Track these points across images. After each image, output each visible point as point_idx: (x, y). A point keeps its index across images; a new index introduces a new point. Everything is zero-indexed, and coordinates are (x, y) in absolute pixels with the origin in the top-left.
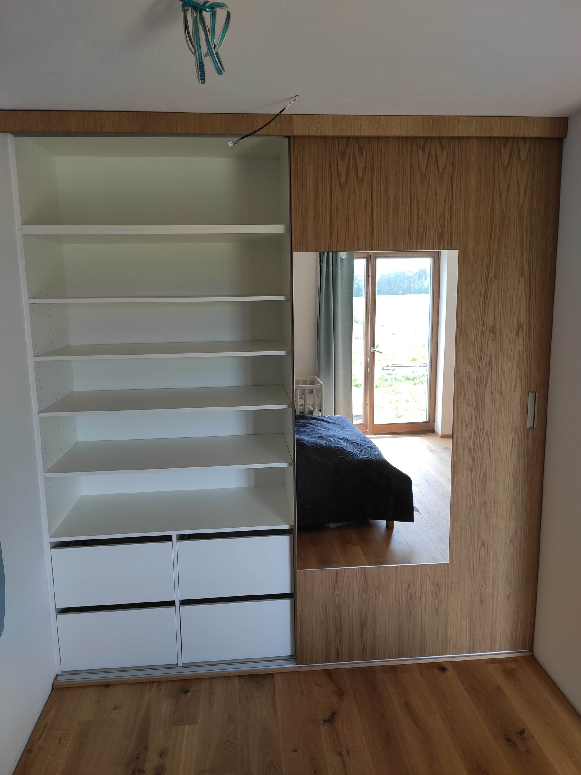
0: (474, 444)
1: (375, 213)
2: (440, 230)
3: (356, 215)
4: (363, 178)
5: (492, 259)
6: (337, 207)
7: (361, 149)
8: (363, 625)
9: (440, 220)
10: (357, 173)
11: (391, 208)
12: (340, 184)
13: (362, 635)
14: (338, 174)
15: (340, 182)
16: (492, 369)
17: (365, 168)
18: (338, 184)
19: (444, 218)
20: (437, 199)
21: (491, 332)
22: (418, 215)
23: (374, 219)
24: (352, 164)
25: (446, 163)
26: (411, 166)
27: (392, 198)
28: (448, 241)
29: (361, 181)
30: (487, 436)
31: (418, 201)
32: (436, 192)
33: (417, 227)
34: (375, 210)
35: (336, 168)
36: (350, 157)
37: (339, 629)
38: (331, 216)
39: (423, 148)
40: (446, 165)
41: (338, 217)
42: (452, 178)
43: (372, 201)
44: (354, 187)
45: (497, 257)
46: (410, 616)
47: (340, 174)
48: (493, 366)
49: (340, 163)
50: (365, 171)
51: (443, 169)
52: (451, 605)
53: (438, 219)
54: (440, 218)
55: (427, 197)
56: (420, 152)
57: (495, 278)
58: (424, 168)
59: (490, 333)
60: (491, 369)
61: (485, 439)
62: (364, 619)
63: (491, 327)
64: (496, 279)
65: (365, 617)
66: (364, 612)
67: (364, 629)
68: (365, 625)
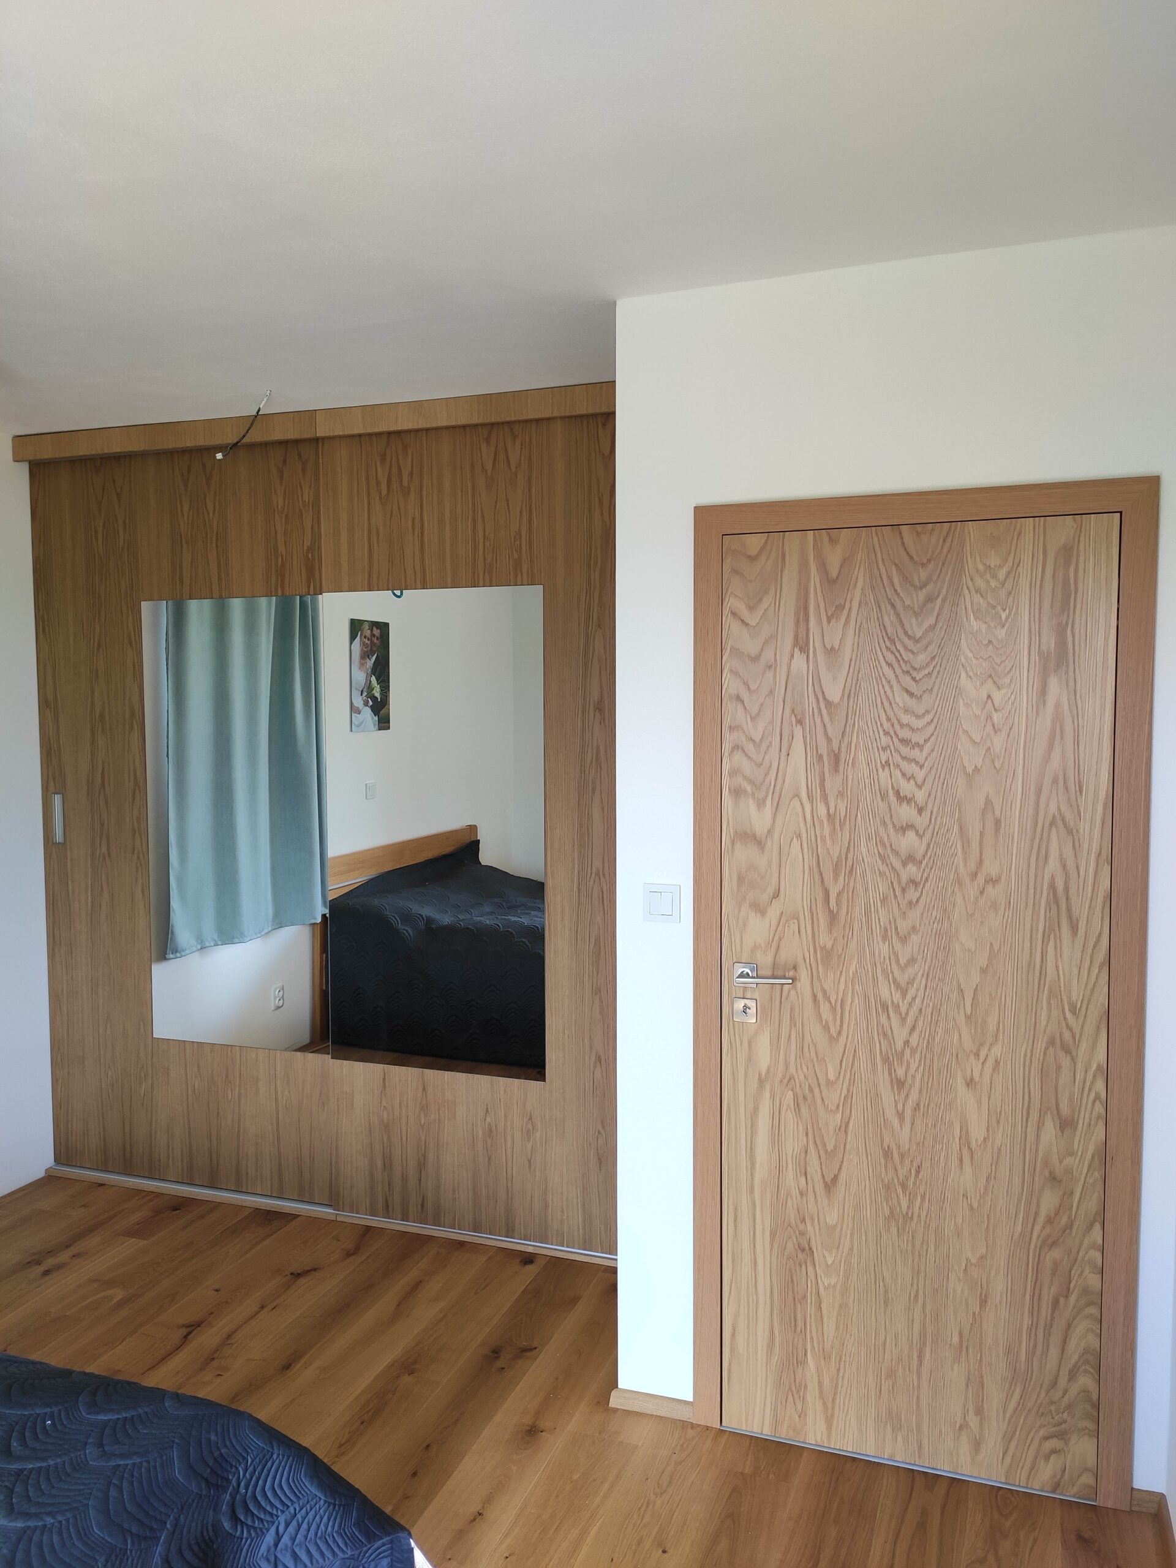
0: (579, 890)
1: (426, 535)
2: (516, 556)
3: (402, 538)
4: (409, 487)
5: (593, 598)
6: (377, 528)
7: (405, 447)
8: (421, 1165)
9: (515, 542)
10: (401, 481)
11: (448, 527)
12: (380, 498)
13: (420, 1180)
14: (378, 483)
15: (381, 494)
16: (601, 769)
17: (411, 474)
18: (378, 498)
19: (520, 539)
20: (509, 512)
21: (597, 711)
22: (484, 535)
23: (425, 543)
24: (395, 469)
25: (520, 458)
26: (472, 466)
27: (447, 514)
28: (528, 572)
29: (406, 492)
30: (597, 880)
31: (483, 516)
32: (507, 500)
33: (484, 553)
34: (426, 531)
35: (374, 475)
36: (391, 460)
37: (388, 1164)
38: (369, 542)
39: (488, 440)
40: (520, 460)
41: (378, 541)
42: (530, 478)
43: (422, 519)
44: (398, 500)
45: (600, 593)
46: (489, 1162)
47: (381, 484)
48: (602, 765)
49: (380, 470)
50: (412, 477)
51: (516, 467)
52: (551, 1158)
53: (513, 540)
54: (514, 538)
55: (495, 509)
56: (484, 446)
57: (599, 626)
58: (489, 468)
60: (599, 770)
61: (594, 882)
62: (423, 1155)
63: (596, 703)
64: (601, 628)
65: (425, 1152)
66: (423, 1143)
67: (423, 1172)
68: (424, 1164)
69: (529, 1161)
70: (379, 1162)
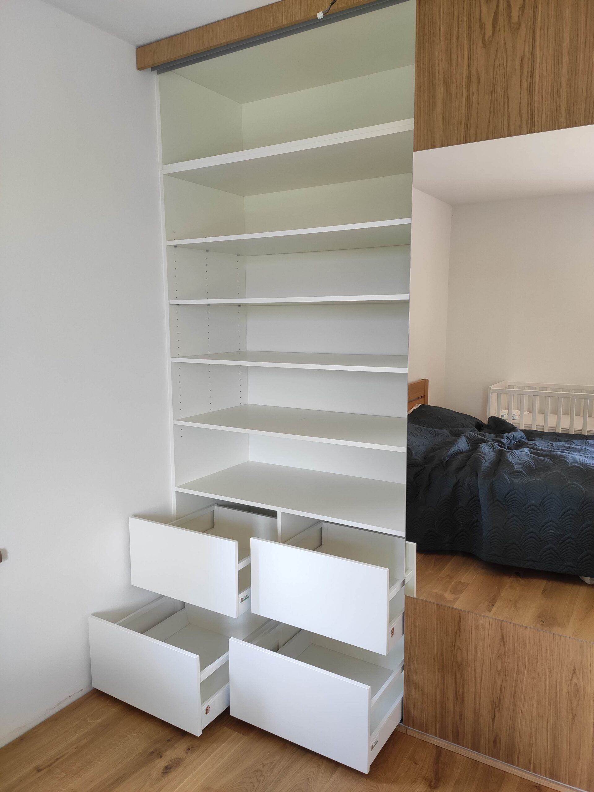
1: (537, 72)
3: (507, 81)
4: (519, 23)
6: (478, 75)
14: (482, 25)
15: (484, 37)
18: (481, 41)
23: (535, 82)
29: (515, 29)
34: (538, 68)
38: (468, 90)
44: (505, 40)
47: (485, 25)
62: (498, 698)
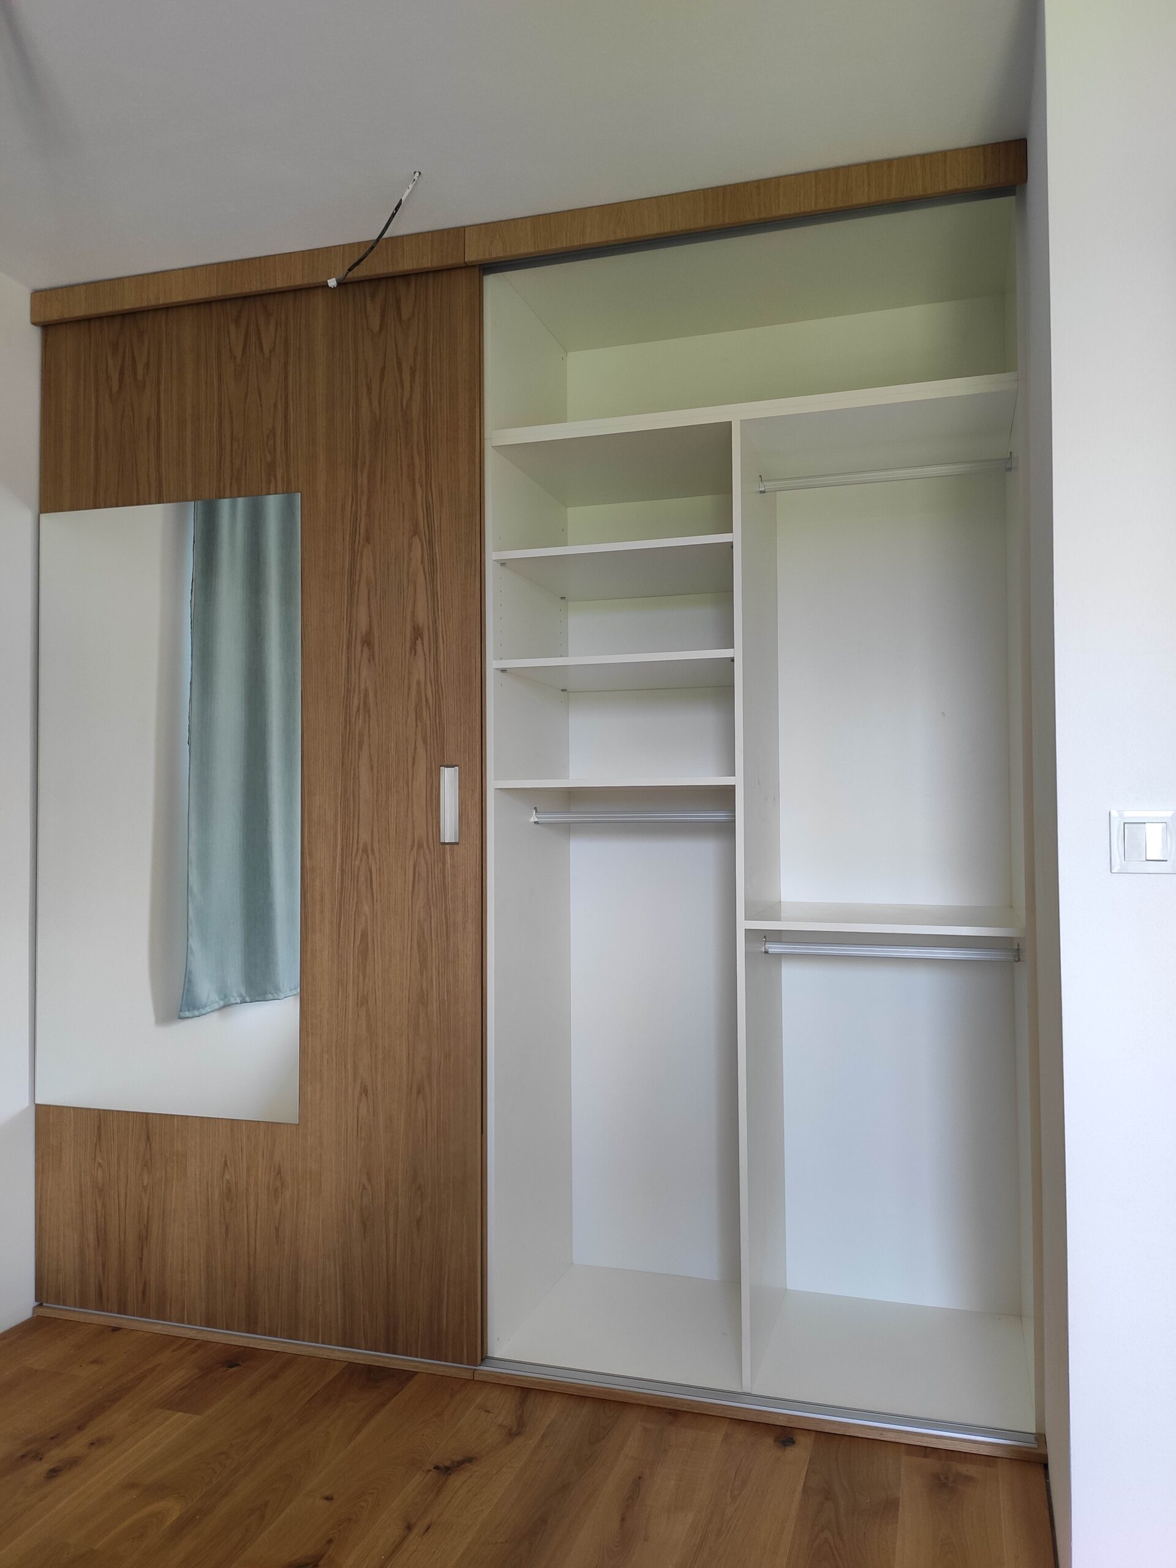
0: (343, 871)
1: (163, 438)
2: (269, 459)
3: (134, 443)
4: (144, 381)
5: (360, 505)
6: (106, 432)
7: (141, 335)
8: (143, 1239)
9: (268, 441)
10: (135, 374)
11: (189, 427)
12: (111, 396)
13: (141, 1259)
14: (108, 379)
15: (111, 392)
16: (369, 717)
17: (147, 365)
18: (107, 395)
19: (275, 437)
20: (261, 405)
21: (365, 645)
22: (232, 434)
23: (162, 447)
24: (128, 361)
25: (275, 340)
26: (219, 353)
27: (189, 411)
28: (283, 478)
29: (140, 387)
30: (365, 856)
31: (231, 412)
32: (260, 392)
33: (231, 456)
34: (163, 432)
36: (125, 350)
37: (102, 1238)
38: (96, 450)
39: (237, 321)
40: (274, 343)
41: (106, 448)
42: (286, 364)
43: (159, 418)
44: (131, 398)
45: (369, 499)
46: (227, 1233)
47: (111, 379)
48: (372, 713)
49: (111, 362)
50: (147, 369)
51: (270, 352)
52: (304, 1223)
53: (265, 440)
54: (268, 438)
55: (245, 402)
56: (232, 328)
57: (368, 539)
58: (238, 352)
59: (363, 646)
60: (367, 718)
61: (361, 861)
62: (145, 1226)
63: (364, 635)
64: (369, 543)
65: (148, 1222)
66: (146, 1210)
67: (145, 1248)
68: (146, 1239)
69: (277, 1229)
70: (91, 1237)
